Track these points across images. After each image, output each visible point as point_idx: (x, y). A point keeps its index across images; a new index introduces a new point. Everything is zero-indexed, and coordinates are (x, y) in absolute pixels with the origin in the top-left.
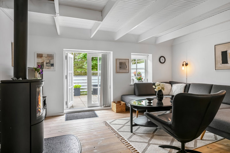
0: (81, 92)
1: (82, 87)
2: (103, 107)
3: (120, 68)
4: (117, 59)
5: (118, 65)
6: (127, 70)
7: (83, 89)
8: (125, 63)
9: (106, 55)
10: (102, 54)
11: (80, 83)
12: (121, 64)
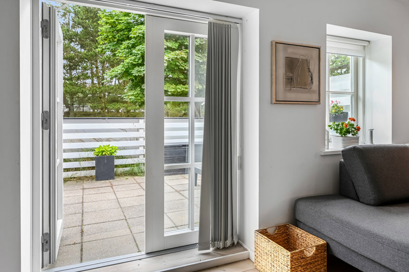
0: (117, 166)
1: (119, 153)
2: (211, 250)
3: (290, 81)
4: (276, 44)
5: (282, 71)
6: (314, 92)
7: (122, 157)
8: (307, 62)
9: (228, 28)
10: (210, 23)
11: (115, 140)
12: (291, 64)
